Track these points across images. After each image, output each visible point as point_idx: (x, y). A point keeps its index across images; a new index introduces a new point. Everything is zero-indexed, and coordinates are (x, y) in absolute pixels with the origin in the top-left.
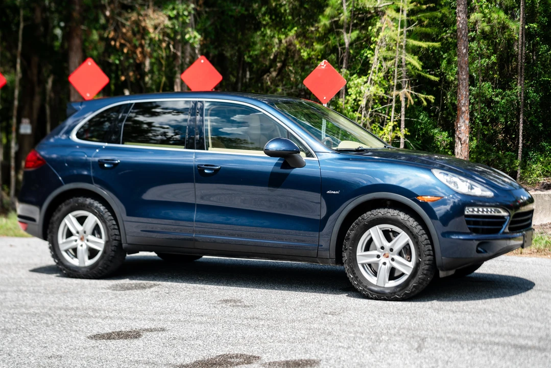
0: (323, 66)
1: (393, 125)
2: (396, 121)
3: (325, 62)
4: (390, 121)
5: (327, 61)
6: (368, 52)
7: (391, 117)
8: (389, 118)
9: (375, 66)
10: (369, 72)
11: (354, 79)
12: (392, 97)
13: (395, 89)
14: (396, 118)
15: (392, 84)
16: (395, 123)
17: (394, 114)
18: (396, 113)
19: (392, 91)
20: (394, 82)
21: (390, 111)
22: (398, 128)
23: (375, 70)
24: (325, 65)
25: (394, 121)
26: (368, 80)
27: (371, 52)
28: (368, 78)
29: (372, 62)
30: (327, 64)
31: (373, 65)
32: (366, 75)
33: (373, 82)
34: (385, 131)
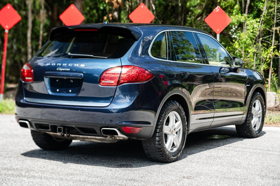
0: (217, 10)
1: (273, 48)
2: (275, 46)
3: (218, 7)
4: (272, 46)
5: (219, 7)
6: (261, 4)
7: (272, 43)
8: (271, 43)
9: (265, 12)
10: (261, 16)
11: (250, 20)
12: (273, 31)
13: (274, 26)
14: (275, 44)
15: (273, 23)
16: (275, 47)
17: (274, 41)
18: (275, 41)
19: (273, 27)
20: (274, 22)
21: (272, 39)
22: (276, 50)
23: (264, 14)
24: (218, 10)
25: (274, 46)
26: (260, 20)
27: (262, 4)
28: (260, 19)
29: (263, 10)
30: (220, 9)
31: (264, 11)
32: (259, 18)
33: (263, 22)
34: (269, 51)
